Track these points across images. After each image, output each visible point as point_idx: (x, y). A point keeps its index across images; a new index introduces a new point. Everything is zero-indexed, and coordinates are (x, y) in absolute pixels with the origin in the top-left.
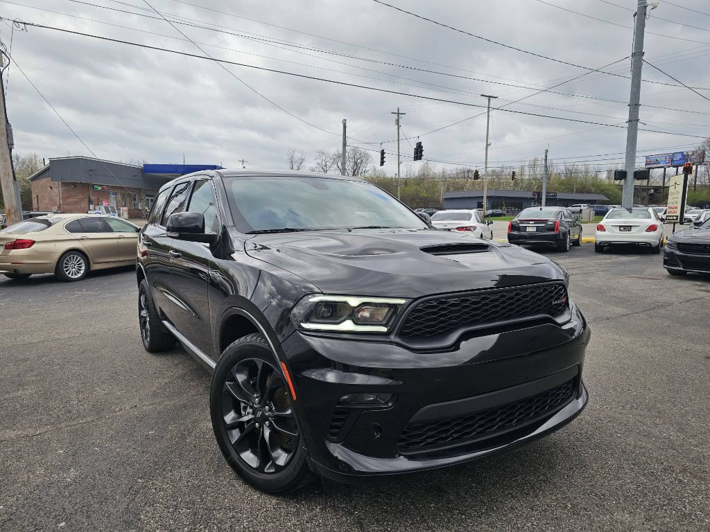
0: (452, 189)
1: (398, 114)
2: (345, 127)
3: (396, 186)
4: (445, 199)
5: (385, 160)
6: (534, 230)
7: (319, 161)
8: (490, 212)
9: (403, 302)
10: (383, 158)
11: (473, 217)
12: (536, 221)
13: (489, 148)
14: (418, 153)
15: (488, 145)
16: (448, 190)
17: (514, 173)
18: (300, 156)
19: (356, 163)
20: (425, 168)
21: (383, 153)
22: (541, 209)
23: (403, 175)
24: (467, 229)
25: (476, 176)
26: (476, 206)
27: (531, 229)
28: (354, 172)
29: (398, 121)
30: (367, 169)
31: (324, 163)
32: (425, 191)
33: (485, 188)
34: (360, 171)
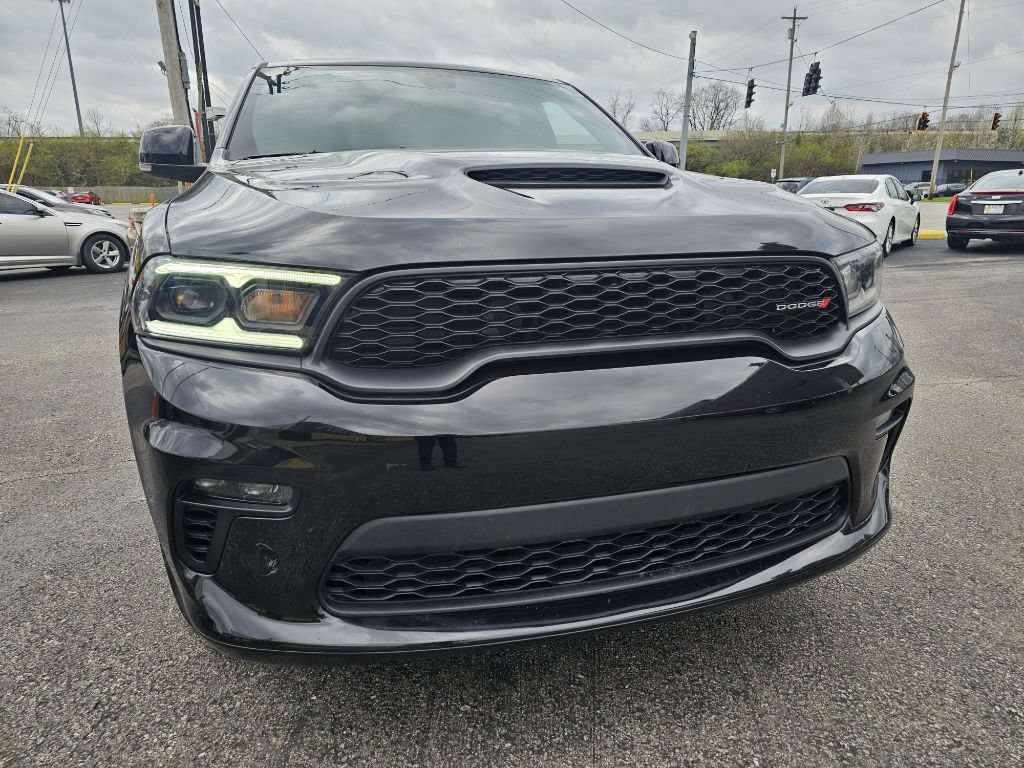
0: (878, 149)
1: (795, 18)
2: (693, 44)
3: (779, 146)
4: (864, 166)
5: (753, 97)
6: (1000, 210)
7: (656, 107)
8: (943, 187)
9: (333, 280)
10: (750, 94)
11: (881, 187)
12: (1005, 195)
13: (956, 72)
14: (812, 84)
15: (953, 67)
16: (872, 150)
17: (997, 117)
18: (627, 102)
19: (717, 108)
20: (835, 112)
21: (751, 86)
22: (1021, 173)
23: (793, 126)
24: (865, 208)
25: (924, 122)
26: (920, 176)
27: (994, 208)
28: (713, 123)
29: (792, 31)
30: (735, 118)
31: (664, 111)
32: (829, 153)
33: (939, 146)
34: (723, 121)
